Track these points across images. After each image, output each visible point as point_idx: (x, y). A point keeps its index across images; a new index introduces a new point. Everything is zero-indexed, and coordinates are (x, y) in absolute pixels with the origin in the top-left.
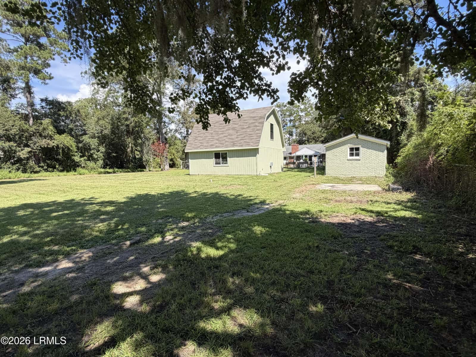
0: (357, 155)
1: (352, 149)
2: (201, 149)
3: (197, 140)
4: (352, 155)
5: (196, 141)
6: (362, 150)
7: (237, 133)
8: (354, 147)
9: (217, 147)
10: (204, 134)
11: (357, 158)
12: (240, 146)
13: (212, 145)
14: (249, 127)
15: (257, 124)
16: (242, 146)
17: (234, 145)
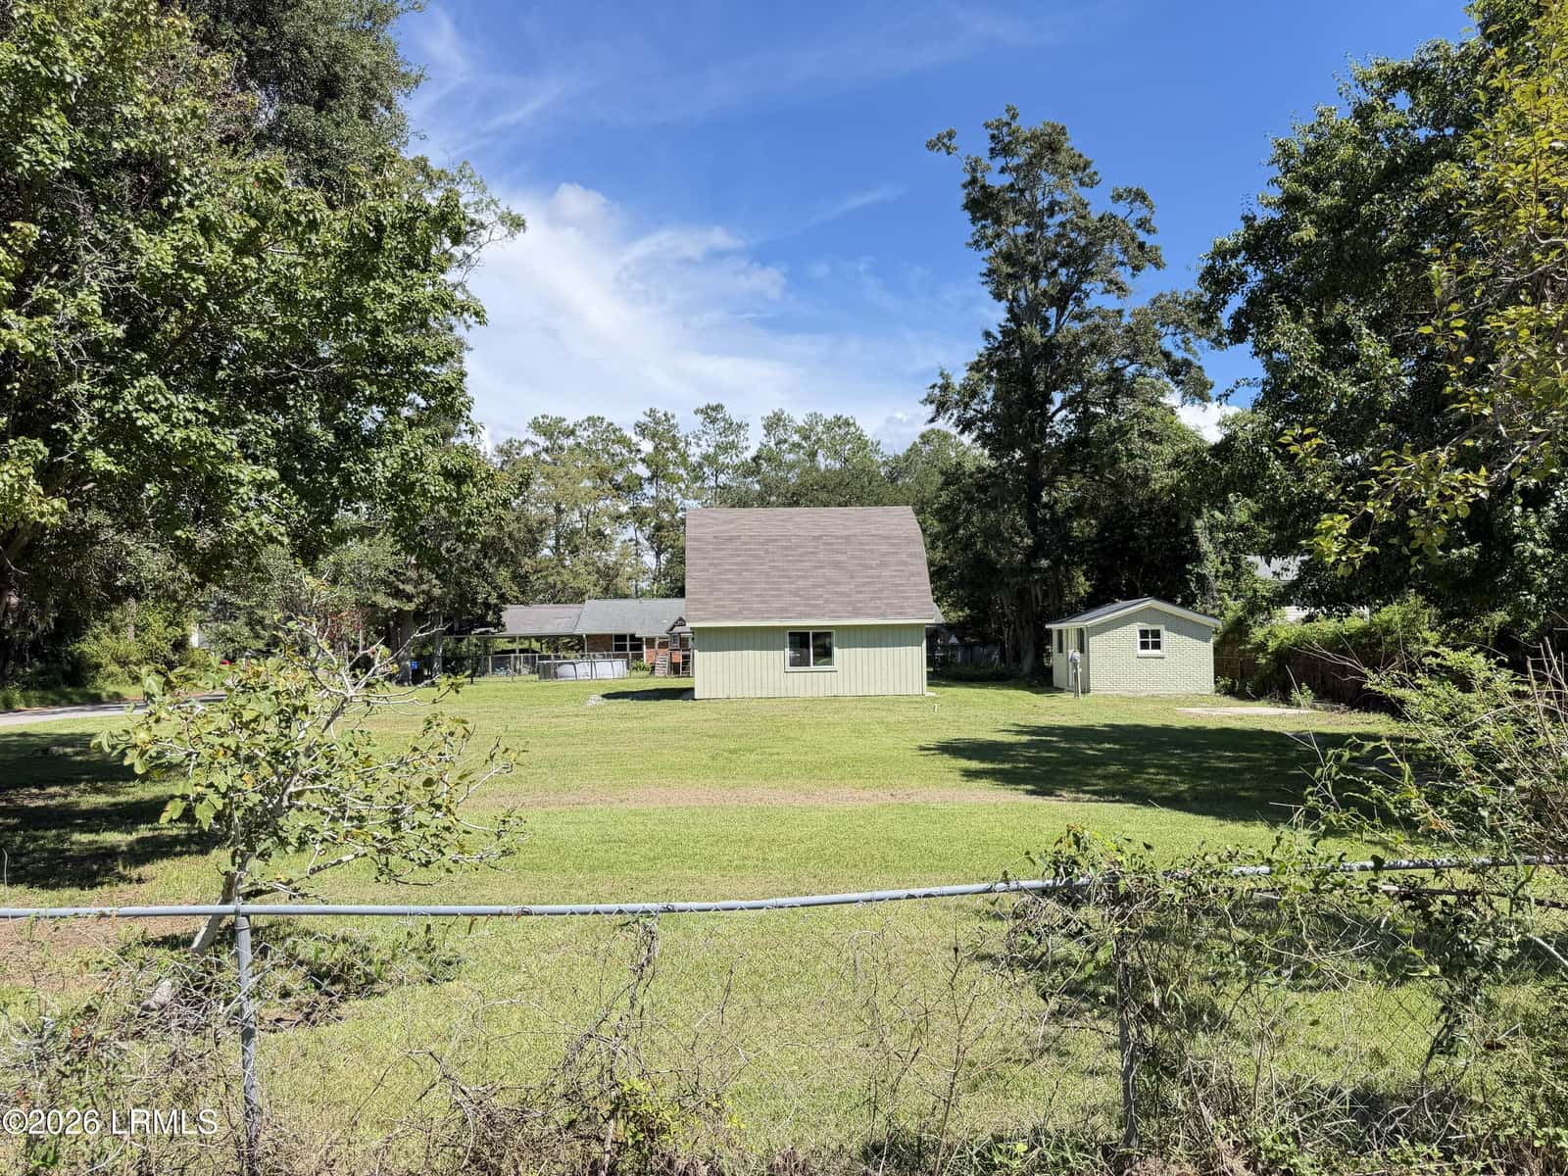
0: (1157, 646)
1: (1144, 634)
2: (745, 618)
3: (719, 590)
4: (1144, 646)
5: (716, 595)
6: (1167, 637)
7: (852, 577)
8: (1149, 627)
9: (802, 615)
10: (740, 574)
11: (1156, 652)
12: (876, 616)
13: (783, 610)
14: (883, 564)
15: (904, 557)
16: (883, 616)
17: (856, 614)
